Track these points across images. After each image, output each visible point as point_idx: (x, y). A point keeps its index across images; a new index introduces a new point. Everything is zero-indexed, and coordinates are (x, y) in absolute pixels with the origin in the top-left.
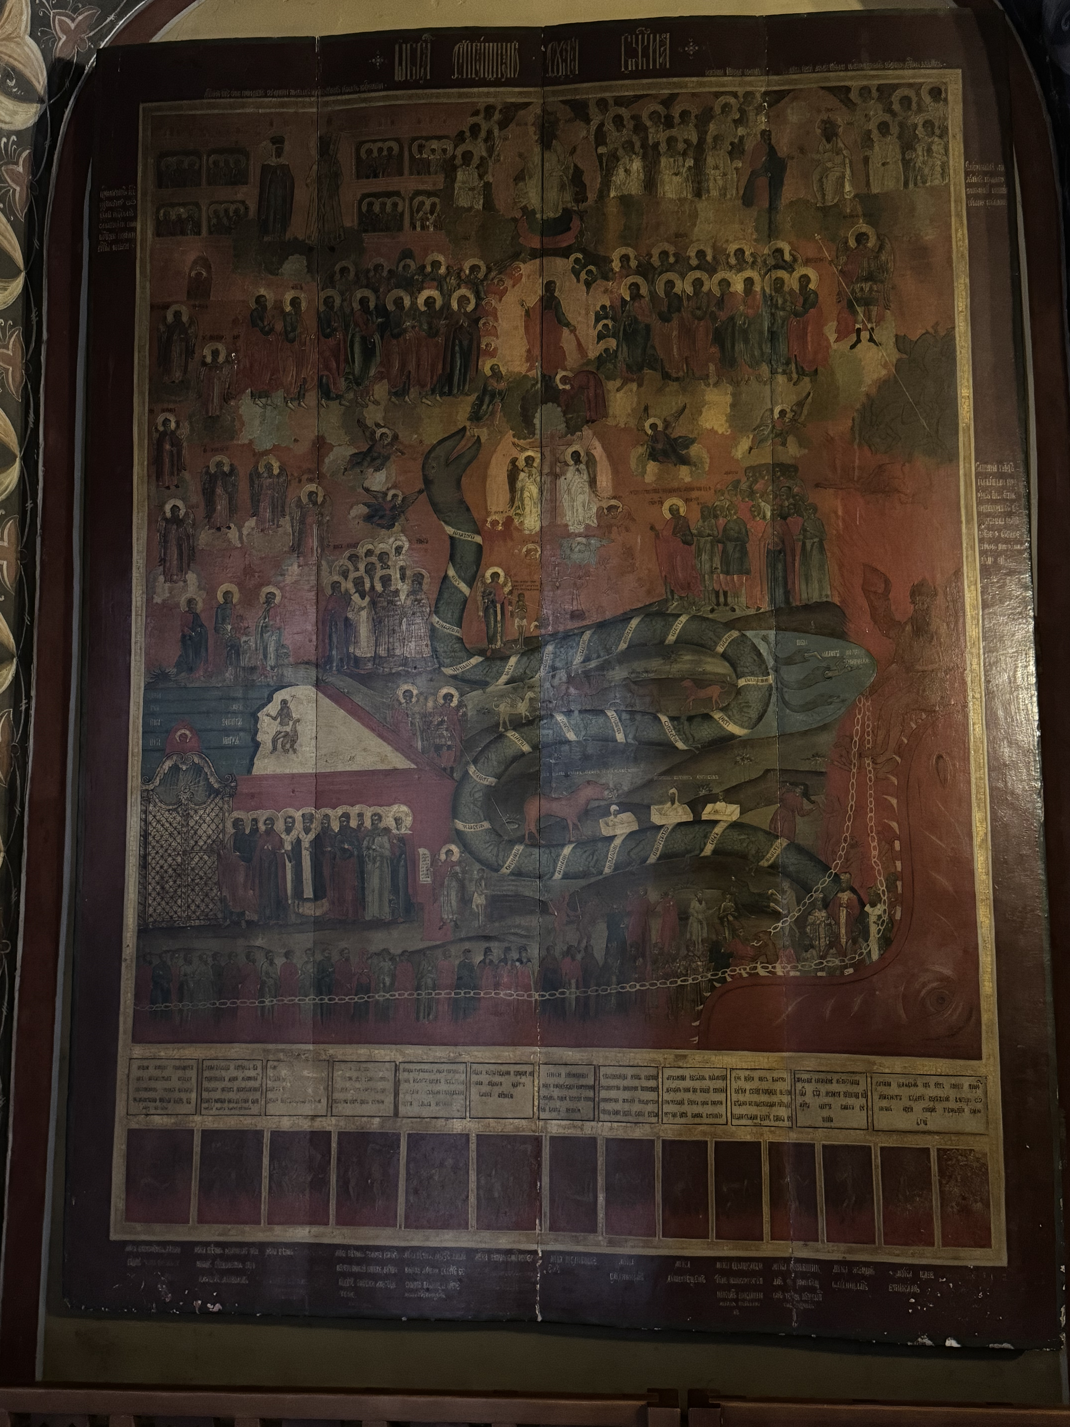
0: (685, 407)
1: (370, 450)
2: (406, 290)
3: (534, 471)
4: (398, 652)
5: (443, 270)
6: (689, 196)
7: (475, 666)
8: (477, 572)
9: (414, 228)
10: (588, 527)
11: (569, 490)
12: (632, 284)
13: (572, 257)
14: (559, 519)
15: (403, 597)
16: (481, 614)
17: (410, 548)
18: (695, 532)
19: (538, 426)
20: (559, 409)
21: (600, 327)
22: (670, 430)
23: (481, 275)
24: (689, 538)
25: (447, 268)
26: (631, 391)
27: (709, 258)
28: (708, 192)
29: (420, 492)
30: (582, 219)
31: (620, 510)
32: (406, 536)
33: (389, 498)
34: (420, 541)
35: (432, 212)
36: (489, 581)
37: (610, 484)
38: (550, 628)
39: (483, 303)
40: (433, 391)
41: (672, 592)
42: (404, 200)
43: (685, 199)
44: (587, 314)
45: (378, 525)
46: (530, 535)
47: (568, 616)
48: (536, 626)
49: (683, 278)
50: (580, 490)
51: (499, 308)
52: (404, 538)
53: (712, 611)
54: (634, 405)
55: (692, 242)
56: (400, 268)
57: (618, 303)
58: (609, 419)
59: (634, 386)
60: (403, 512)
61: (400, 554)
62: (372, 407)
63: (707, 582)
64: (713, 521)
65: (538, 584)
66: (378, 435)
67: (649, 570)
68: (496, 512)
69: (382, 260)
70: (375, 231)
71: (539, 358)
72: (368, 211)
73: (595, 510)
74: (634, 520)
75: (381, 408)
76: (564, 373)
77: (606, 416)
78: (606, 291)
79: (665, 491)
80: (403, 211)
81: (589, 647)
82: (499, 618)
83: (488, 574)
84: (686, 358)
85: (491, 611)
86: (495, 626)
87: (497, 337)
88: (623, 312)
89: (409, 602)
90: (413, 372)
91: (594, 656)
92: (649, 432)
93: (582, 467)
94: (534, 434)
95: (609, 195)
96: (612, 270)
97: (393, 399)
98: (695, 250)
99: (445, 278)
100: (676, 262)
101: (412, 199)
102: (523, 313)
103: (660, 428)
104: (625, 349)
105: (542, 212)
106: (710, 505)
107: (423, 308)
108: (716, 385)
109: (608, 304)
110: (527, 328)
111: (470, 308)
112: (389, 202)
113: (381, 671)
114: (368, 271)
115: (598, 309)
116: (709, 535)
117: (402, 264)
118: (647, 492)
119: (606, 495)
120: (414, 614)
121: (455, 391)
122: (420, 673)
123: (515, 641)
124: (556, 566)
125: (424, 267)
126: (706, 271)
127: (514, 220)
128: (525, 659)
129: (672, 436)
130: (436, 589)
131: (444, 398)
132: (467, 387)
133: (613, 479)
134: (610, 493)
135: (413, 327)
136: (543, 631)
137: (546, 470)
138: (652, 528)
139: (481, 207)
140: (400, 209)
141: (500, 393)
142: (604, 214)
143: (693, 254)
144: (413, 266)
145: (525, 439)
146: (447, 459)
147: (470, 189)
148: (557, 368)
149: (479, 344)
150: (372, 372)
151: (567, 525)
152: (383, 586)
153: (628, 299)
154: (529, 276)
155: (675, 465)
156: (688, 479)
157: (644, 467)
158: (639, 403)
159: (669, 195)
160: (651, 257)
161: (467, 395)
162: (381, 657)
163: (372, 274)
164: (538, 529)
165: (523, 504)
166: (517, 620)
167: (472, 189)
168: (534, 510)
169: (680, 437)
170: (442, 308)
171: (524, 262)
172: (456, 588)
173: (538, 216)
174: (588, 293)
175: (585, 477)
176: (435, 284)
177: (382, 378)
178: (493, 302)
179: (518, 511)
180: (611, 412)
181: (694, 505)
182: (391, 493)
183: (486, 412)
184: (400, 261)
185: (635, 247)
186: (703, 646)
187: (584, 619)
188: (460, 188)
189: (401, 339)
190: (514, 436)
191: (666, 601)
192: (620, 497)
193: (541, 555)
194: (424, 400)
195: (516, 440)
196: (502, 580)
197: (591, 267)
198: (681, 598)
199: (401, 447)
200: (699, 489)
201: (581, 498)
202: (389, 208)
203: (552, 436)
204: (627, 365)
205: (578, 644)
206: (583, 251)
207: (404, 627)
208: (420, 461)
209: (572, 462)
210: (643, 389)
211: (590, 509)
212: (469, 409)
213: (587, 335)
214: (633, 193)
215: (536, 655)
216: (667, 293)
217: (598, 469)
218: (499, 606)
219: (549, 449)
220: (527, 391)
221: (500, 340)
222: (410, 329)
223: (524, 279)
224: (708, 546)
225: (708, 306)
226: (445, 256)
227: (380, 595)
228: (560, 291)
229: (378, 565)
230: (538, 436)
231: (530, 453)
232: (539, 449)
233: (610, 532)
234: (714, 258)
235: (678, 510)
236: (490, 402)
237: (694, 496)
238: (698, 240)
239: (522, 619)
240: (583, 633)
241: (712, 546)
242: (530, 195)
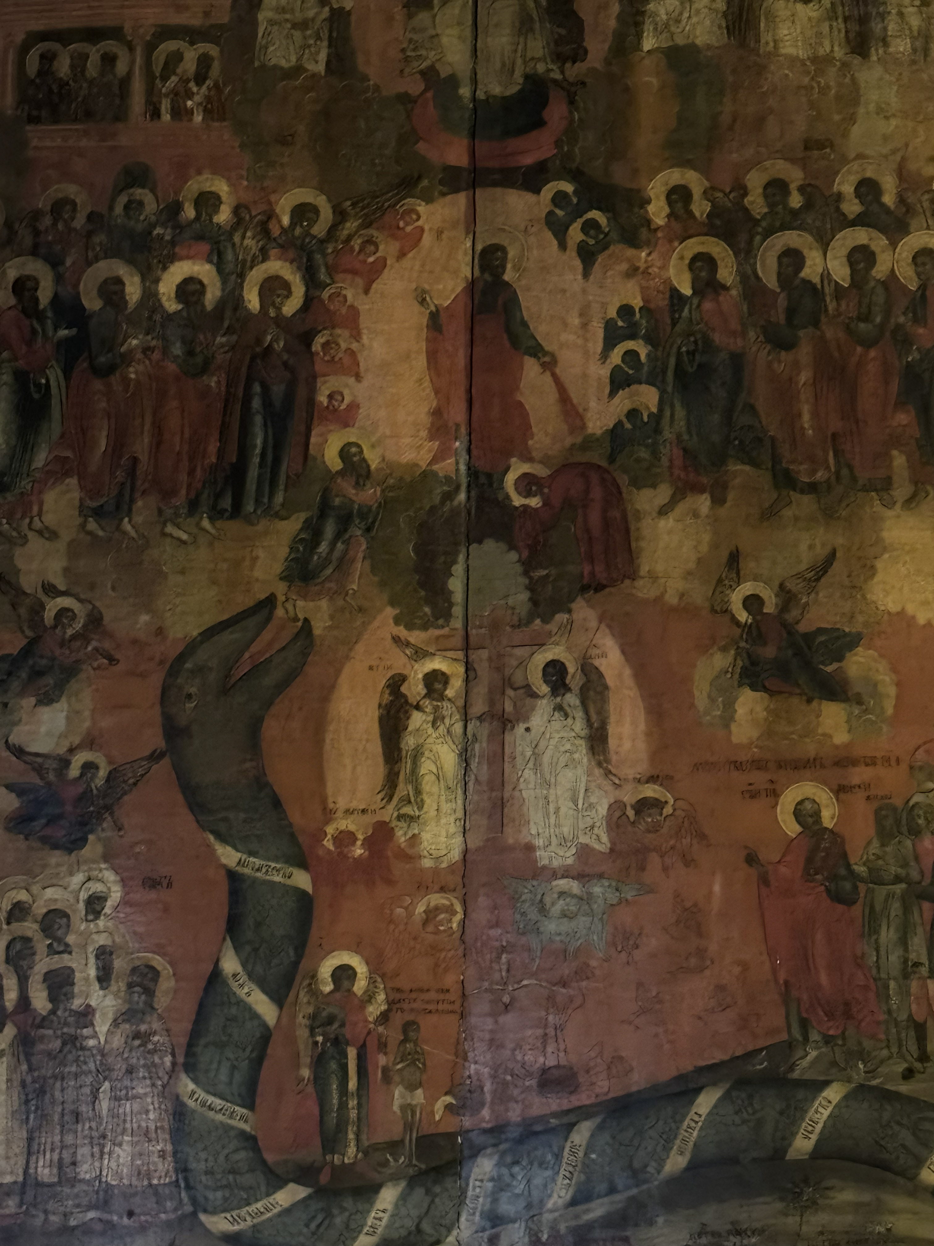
0: (831, 557)
1: (27, 651)
2: (131, 262)
3: (447, 708)
4: (86, 1171)
5: (224, 216)
6: (839, 53)
7: (287, 1211)
8: (296, 964)
9: (156, 114)
10: (584, 851)
11: (537, 756)
12: (695, 259)
13: (549, 191)
14: (508, 830)
15: (102, 1026)
16: (306, 1073)
17: (125, 902)
18: (860, 869)
19: (458, 597)
20: (513, 556)
21: (616, 357)
22: (795, 613)
23: (320, 229)
24: (847, 886)
25: (236, 210)
26: (696, 515)
27: (888, 199)
28: (885, 42)
29: (155, 757)
30: (572, 102)
31: (668, 810)
32: (116, 870)
33: (74, 772)
34: (152, 883)
35: (200, 79)
36: (328, 988)
37: (642, 745)
38: (486, 1113)
39: (325, 294)
40: (193, 506)
41: (804, 1024)
42: (131, 49)
43: (828, 59)
44: (585, 326)
45: (45, 840)
46: (436, 871)
47: (532, 1083)
48: (449, 1107)
49: (825, 246)
50: (563, 760)
51: (363, 305)
52: (110, 876)
53: (909, 1074)
54: (704, 548)
55: (844, 160)
56: (119, 209)
57: (662, 302)
58: (640, 583)
59: (703, 502)
60: (108, 808)
61: (97, 914)
62: (35, 543)
63: (894, 1001)
64: (909, 843)
65: (454, 995)
66: (49, 615)
67: (745, 966)
68: (349, 812)
69: (71, 190)
70: (56, 122)
71: (463, 430)
72: (40, 73)
73: (603, 810)
74: (702, 836)
75: (61, 545)
76: (526, 468)
77: (633, 576)
78: (633, 272)
79: (781, 765)
80: (129, 75)
81: (587, 1166)
82: (352, 1084)
83: (326, 969)
84: (834, 436)
85: (333, 1065)
86: (343, 1106)
87: (358, 377)
88: (674, 323)
89: (117, 1041)
90: (144, 458)
91: (603, 1187)
92: (743, 616)
93: (572, 699)
94: (447, 615)
95: (638, 46)
96: (649, 222)
97: (92, 525)
98: (854, 179)
99: (230, 235)
100: (808, 206)
101: (150, 47)
102: (425, 321)
103: (770, 608)
104: (680, 412)
105: (475, 81)
106: (898, 802)
107: (172, 306)
108: (911, 502)
109: (637, 303)
110: (432, 356)
111: (290, 307)
112: (94, 53)
113: (38, 1221)
114: (37, 215)
115: (612, 313)
116: (898, 879)
117: (123, 199)
118: (738, 766)
119: (630, 772)
120: (130, 1071)
121: (250, 508)
122: (143, 1229)
123: (394, 1146)
124: (503, 949)
125: (176, 208)
126: (883, 230)
127: (404, 99)
128: (419, 1193)
129: (803, 628)
130: (190, 1008)
131: (219, 524)
132: (279, 498)
133: (649, 734)
134: (643, 768)
135: (147, 350)
136: (467, 1122)
137: (479, 707)
138: (751, 859)
139: (321, 68)
140: (121, 68)
141: (364, 513)
142: (627, 89)
143: (848, 189)
144: (151, 205)
145: (425, 627)
146: (227, 676)
147: (295, 26)
148: (508, 454)
149: (312, 390)
150: (41, 458)
151: (530, 848)
152: (53, 998)
153: (687, 291)
154: (439, 233)
155: (809, 701)
156: (841, 738)
157: (729, 706)
158: (715, 546)
159: (788, 49)
160: (745, 194)
161: (278, 516)
162: (39, 1184)
163: (47, 221)
164: (456, 855)
165: (418, 792)
166: (398, 1092)
167: (303, 25)
168: (446, 807)
169: (820, 631)
170: (221, 305)
171: (429, 200)
172: (240, 1003)
173: (465, 91)
174: (586, 275)
175: (579, 726)
176: (205, 247)
177: (67, 474)
178: (349, 294)
179: (407, 810)
180: (644, 569)
181: (858, 800)
182: (79, 759)
183: (327, 561)
184: (119, 191)
185: (705, 171)
186: (885, 1166)
187: (574, 1089)
188: (271, 22)
189: (115, 379)
190: (397, 621)
191: (790, 1045)
192: (670, 778)
193: (463, 924)
194: (170, 529)
195: (402, 632)
196: (360, 986)
197: (594, 214)
198: (828, 1040)
199: (107, 645)
200: (871, 762)
201: (567, 778)
202: (92, 68)
203: (495, 626)
204: (685, 450)
205: (558, 1156)
206: (575, 175)
207: (104, 1105)
208: (157, 679)
209: (545, 689)
210: (723, 511)
211: (591, 806)
212: (284, 552)
213: (585, 376)
214: (698, 42)
215: (449, 1183)
216: (784, 280)
217: (612, 707)
218: (352, 1053)
219: (484, 654)
220: (433, 510)
221: (365, 383)
222: (139, 356)
223: (427, 239)
224: (896, 907)
225: (887, 313)
226: (231, 184)
227: (43, 1022)
228: (516, 268)
229: (41, 944)
230: (457, 623)
231: (437, 664)
232: (460, 655)
233: (642, 868)
234: (901, 200)
235: (817, 814)
236: (338, 536)
237: (856, 781)
238: (860, 156)
239: (411, 1087)
240: (570, 1127)
241: (906, 909)
242: (445, 40)
